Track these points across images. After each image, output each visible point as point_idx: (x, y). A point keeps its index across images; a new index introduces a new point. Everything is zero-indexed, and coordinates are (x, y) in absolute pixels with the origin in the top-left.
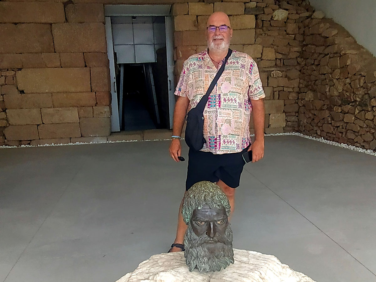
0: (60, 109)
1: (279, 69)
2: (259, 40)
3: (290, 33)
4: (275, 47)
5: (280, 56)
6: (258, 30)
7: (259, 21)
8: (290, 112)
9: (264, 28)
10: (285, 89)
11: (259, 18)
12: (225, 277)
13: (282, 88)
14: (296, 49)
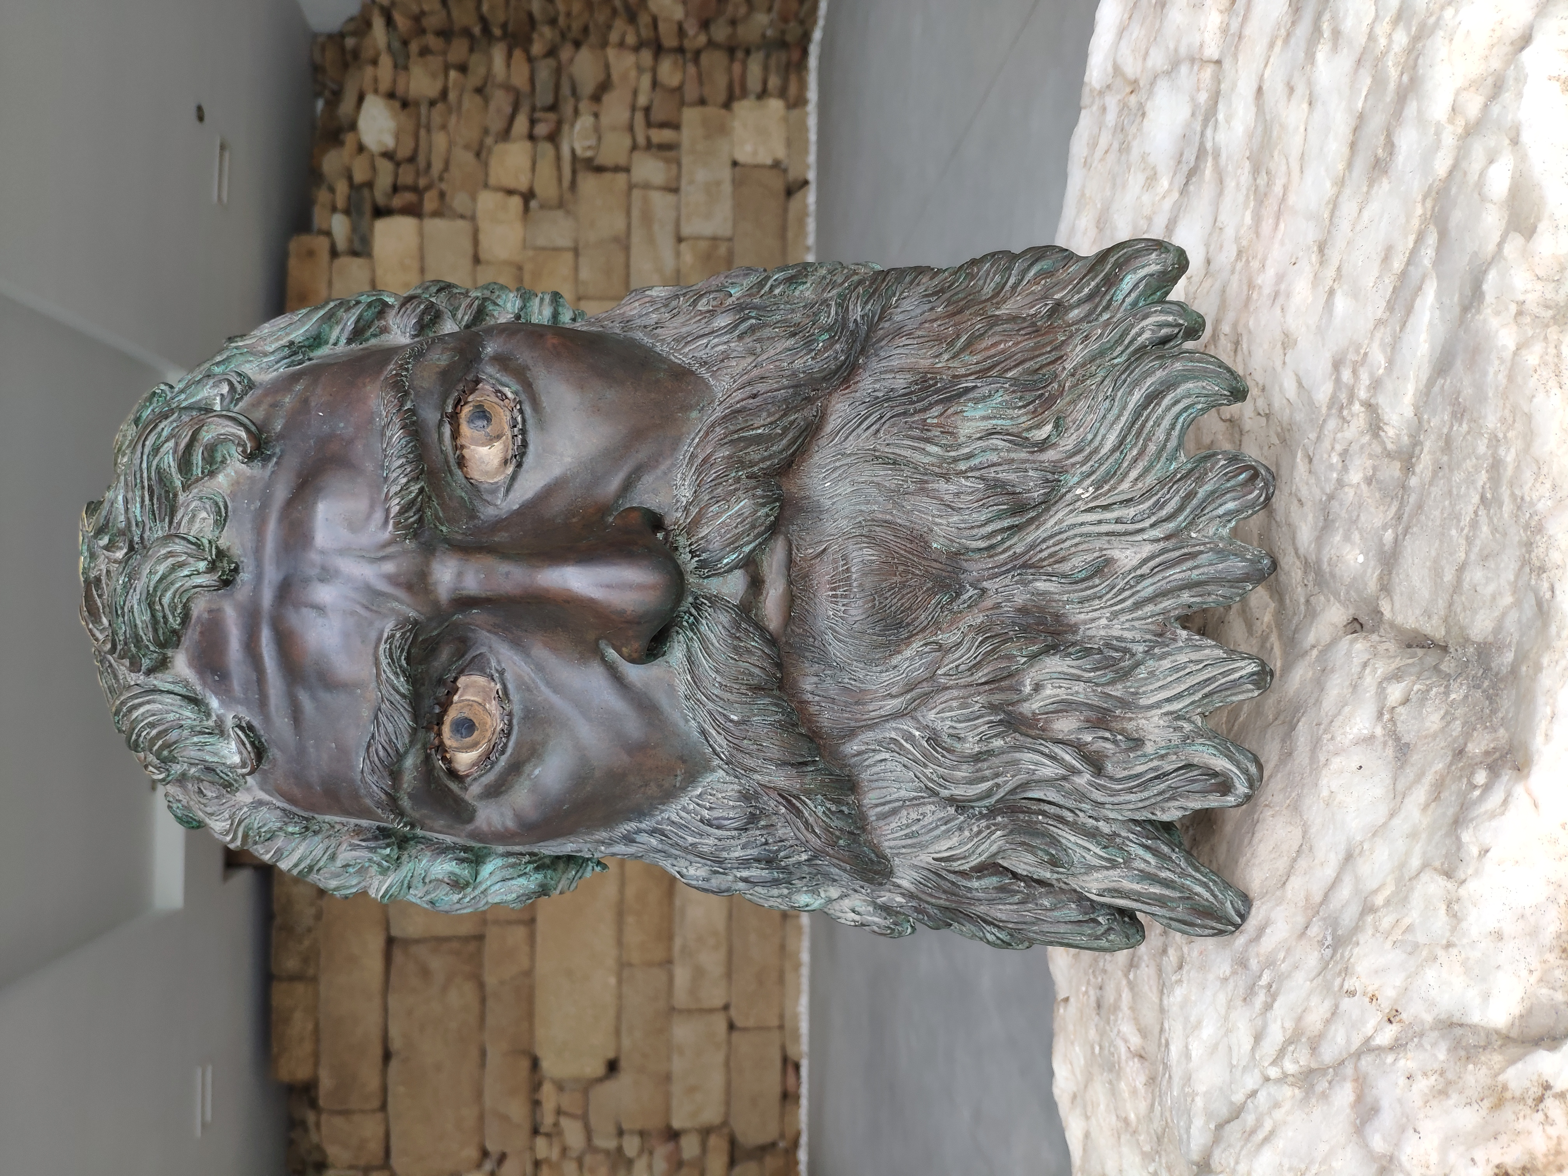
0: (678, 942)
1: (568, 125)
3: (441, 86)
4: (489, 141)
5: (521, 124)
6: (428, 206)
7: (397, 202)
8: (731, 80)
9: (422, 182)
10: (642, 102)
11: (387, 202)
12: (1376, 385)
14: (499, 62)
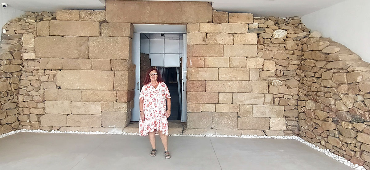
0: (87, 103)
1: (279, 79)
2: (261, 54)
3: (289, 49)
4: (276, 60)
5: (280, 68)
6: (260, 46)
7: (261, 39)
8: (290, 117)
9: (265, 44)
10: (285, 96)
11: (261, 36)
13: (282, 96)
14: (295, 62)
